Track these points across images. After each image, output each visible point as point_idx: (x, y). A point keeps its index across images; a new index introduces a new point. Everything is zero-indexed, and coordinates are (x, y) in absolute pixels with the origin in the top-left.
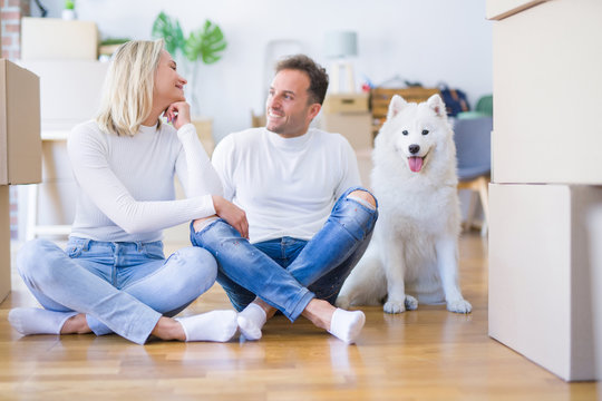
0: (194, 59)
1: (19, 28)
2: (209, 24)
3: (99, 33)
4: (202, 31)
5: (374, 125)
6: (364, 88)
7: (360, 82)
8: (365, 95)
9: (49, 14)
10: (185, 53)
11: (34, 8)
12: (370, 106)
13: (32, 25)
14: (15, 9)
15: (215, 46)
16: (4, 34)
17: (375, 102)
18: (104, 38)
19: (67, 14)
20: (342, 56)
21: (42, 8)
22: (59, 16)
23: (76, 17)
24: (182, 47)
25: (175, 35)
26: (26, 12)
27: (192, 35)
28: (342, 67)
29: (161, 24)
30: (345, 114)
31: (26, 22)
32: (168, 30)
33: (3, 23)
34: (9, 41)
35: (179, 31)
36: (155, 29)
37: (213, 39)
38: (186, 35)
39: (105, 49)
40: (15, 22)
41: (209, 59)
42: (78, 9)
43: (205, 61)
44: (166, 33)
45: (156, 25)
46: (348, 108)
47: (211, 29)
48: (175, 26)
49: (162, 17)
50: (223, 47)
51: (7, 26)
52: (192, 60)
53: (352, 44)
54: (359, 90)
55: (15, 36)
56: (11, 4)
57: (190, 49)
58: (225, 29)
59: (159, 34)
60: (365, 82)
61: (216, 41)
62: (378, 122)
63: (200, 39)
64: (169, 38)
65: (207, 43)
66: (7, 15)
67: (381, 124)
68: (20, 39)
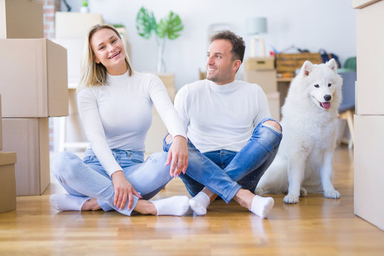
0: (163, 36)
1: (54, 19)
2: (172, 14)
4: (168, 19)
5: (278, 77)
6: (271, 53)
7: (269, 49)
8: (272, 58)
9: (73, 9)
10: (157, 33)
11: (63, 6)
12: (275, 66)
13: (62, 16)
14: (52, 7)
15: (175, 28)
16: (45, 22)
17: (278, 63)
19: (83, 9)
20: (257, 34)
21: (68, 6)
22: (78, 11)
23: (89, 11)
24: (155, 29)
25: (151, 21)
26: (58, 9)
27: (161, 21)
28: (257, 40)
29: (142, 15)
30: (259, 70)
31: (58, 14)
32: (146, 18)
33: (45, 15)
34: (48, 27)
35: (153, 19)
36: (138, 18)
37: (175, 24)
38: (158, 21)
40: (51, 15)
41: (172, 36)
42: (90, 6)
43: (170, 38)
44: (145, 20)
45: (139, 14)
46: (261, 66)
47: (174, 17)
48: (150, 16)
49: (143, 10)
50: (181, 29)
51: (47, 18)
52: (161, 37)
53: (263, 25)
54: (268, 55)
55: (51, 23)
56: (49, 4)
57: (160, 30)
58: (182, 17)
59: (141, 21)
60: (272, 50)
61: (178, 24)
62: (280, 75)
63: (166, 24)
64: (147, 24)
65: (171, 26)
66: (47, 11)
67: (282, 77)
68: (54, 26)
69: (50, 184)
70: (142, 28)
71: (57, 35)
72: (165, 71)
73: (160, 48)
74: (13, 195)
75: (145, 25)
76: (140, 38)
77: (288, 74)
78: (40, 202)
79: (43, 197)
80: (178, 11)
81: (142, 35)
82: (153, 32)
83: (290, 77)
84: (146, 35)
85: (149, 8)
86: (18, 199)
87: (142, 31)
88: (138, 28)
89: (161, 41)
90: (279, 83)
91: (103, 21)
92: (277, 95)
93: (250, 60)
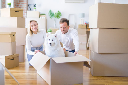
0: (56, 18)
1: (26, 12)
2: (58, 11)
3: (40, 13)
4: (57, 13)
6: (85, 23)
8: (85, 25)
10: (54, 17)
12: (86, 27)
14: (26, 9)
15: (59, 15)
18: (41, 14)
19: (34, 10)
20: (82, 18)
21: (30, 9)
22: (33, 10)
23: (36, 11)
24: (54, 16)
26: (27, 10)
27: (56, 13)
28: (82, 19)
29: (50, 12)
30: (82, 28)
31: (27, 11)
33: (24, 11)
34: (24, 14)
35: (53, 13)
36: (49, 13)
37: (59, 14)
38: (54, 13)
39: (41, 16)
40: (26, 11)
41: (58, 18)
42: (36, 9)
44: (51, 13)
45: (49, 12)
47: (59, 12)
48: (52, 12)
49: (50, 11)
50: (61, 16)
52: (55, 18)
53: (83, 16)
55: (26, 13)
56: (25, 8)
57: (55, 16)
58: (61, 12)
59: (50, 14)
60: (85, 22)
61: (60, 14)
62: (87, 30)
63: (57, 14)
64: (51, 14)
65: (58, 15)
68: (26, 14)
69: (25, 59)
70: (50, 15)
71: (27, 17)
72: (56, 27)
73: (55, 21)
74: (18, 62)
75: (51, 15)
76: (50, 18)
79: (24, 63)
80: (60, 11)
81: (50, 17)
82: (53, 17)
84: (51, 18)
85: (52, 10)
87: (50, 16)
88: (49, 15)
89: (55, 19)
90: (87, 32)
92: (86, 35)
93: (79, 25)
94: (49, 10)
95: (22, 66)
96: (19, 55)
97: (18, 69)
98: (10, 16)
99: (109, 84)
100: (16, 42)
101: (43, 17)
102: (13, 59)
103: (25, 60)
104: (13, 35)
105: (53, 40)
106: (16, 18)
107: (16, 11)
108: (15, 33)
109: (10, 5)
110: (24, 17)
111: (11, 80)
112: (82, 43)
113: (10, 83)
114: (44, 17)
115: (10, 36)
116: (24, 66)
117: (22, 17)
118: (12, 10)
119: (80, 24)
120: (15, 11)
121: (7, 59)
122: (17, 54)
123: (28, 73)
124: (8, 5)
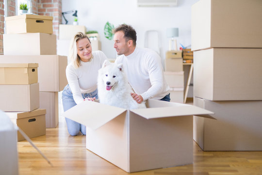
1: (59, 28)
5: (183, 62)
6: (181, 48)
7: (179, 46)
8: (181, 51)
9: (68, 23)
11: (64, 21)
12: (183, 56)
13: (63, 27)
14: (57, 21)
16: (53, 30)
17: (184, 54)
18: (88, 31)
19: (75, 23)
20: (173, 37)
21: (66, 20)
22: (72, 24)
23: (78, 24)
26: (61, 23)
28: (173, 41)
29: (107, 26)
31: (61, 26)
32: (110, 28)
36: (105, 28)
40: (57, 26)
42: (78, 21)
45: (105, 26)
46: (175, 56)
48: (112, 27)
49: (108, 24)
51: (54, 27)
53: (176, 33)
54: (179, 49)
55: (57, 31)
56: (56, 19)
59: (107, 30)
62: (185, 61)
66: (55, 23)
67: (186, 63)
69: (58, 122)
70: (107, 33)
71: (60, 37)
74: (45, 128)
75: (109, 32)
76: (106, 39)
77: (189, 61)
78: (55, 131)
79: (56, 129)
81: (107, 37)
83: (191, 62)
84: (110, 38)
85: (111, 23)
86: (47, 129)
87: (107, 36)
88: (105, 34)
90: (184, 66)
91: (86, 29)
92: (182, 73)
93: (168, 53)
94: (105, 23)
95: (52, 134)
96: (45, 111)
97: (44, 140)
98: (25, 31)
99: (238, 165)
100: (38, 85)
101: (93, 37)
102: (34, 120)
103: (58, 124)
104: (33, 70)
105: (114, 77)
106: (38, 34)
107: (38, 21)
108: (37, 64)
109: (25, 8)
110: (54, 34)
111: (29, 160)
112: (175, 89)
113: (29, 167)
114: (96, 37)
115: (26, 71)
116: (55, 135)
117: (51, 34)
118: (28, 18)
119: (170, 49)
120: (35, 20)
121: (20, 119)
122: (41, 109)
123: (67, 146)
124: (21, 9)
